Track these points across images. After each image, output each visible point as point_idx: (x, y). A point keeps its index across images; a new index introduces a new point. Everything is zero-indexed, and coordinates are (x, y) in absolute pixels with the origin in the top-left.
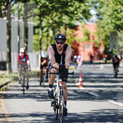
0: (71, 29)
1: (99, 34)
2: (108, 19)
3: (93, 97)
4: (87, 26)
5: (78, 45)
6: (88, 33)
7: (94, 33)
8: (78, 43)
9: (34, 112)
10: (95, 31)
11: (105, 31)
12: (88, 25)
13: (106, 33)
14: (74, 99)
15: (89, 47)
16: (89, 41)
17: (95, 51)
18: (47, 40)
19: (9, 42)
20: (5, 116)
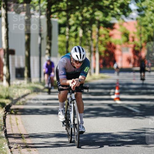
0: (105, 28)
1: (140, 34)
2: (151, 15)
3: (133, 112)
4: (125, 24)
5: (115, 48)
6: (127, 32)
7: (134, 33)
8: (114, 45)
9: (59, 132)
10: (136, 31)
11: (148, 31)
12: (126, 22)
13: (148, 33)
14: (109, 115)
15: (127, 50)
16: (128, 43)
17: (135, 56)
18: (76, 42)
19: (28, 43)
20: (22, 137)
